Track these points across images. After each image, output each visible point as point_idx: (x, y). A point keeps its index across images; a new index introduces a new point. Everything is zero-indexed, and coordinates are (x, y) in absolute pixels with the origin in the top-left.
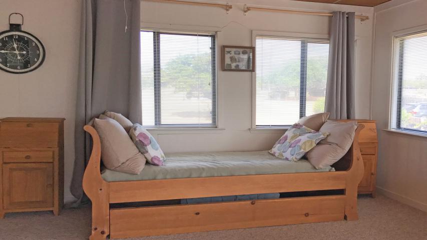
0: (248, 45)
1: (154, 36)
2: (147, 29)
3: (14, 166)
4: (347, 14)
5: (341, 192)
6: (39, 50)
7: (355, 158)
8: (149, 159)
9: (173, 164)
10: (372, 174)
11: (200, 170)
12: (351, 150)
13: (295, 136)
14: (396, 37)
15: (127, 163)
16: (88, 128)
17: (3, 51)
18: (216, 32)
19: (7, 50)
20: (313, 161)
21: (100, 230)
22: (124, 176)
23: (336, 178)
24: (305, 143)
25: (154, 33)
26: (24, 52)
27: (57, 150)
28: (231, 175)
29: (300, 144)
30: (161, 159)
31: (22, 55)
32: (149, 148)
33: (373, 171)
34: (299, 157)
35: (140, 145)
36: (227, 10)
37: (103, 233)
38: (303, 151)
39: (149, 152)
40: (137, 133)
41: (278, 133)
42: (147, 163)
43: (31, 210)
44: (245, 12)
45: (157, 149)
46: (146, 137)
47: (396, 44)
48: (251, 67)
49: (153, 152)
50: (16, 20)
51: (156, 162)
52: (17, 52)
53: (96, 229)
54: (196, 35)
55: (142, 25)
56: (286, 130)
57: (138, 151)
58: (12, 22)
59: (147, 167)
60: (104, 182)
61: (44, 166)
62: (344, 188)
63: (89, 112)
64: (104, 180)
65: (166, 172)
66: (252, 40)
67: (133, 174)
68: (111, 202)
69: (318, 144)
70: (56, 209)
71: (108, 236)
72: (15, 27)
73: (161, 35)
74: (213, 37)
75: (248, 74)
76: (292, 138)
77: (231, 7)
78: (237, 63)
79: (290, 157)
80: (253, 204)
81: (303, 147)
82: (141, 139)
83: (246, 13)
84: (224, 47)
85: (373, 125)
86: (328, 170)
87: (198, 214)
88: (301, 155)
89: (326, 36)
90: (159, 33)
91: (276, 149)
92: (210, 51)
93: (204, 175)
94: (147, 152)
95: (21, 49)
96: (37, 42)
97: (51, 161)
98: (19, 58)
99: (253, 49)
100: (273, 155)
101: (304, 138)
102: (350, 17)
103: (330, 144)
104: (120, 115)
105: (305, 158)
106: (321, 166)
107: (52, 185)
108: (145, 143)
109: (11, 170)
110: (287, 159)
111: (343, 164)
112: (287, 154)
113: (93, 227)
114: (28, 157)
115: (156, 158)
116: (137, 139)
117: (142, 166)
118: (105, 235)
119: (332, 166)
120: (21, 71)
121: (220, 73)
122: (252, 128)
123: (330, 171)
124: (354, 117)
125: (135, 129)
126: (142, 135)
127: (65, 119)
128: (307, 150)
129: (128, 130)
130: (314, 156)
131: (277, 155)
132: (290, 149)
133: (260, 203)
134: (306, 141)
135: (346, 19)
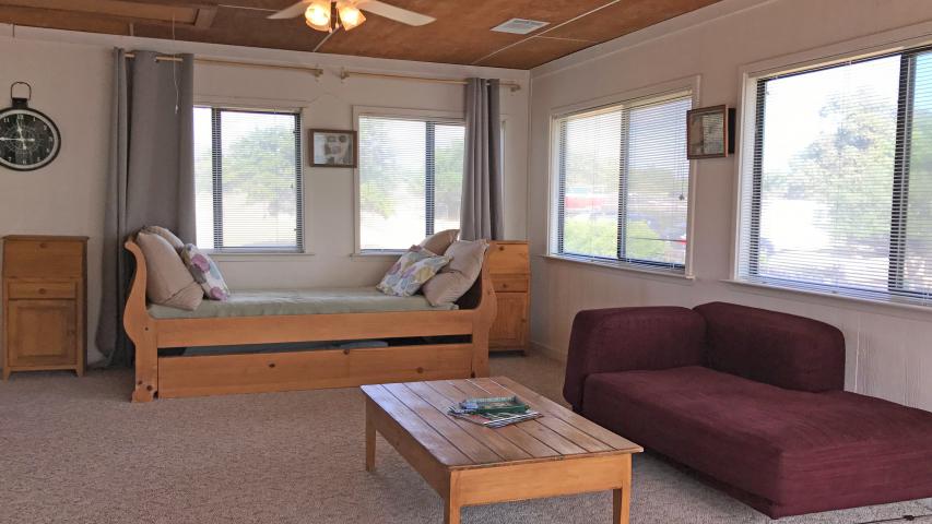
0: (346, 127)
1: (213, 114)
2: (203, 104)
3: (25, 304)
4: (489, 81)
5: (466, 339)
6: (52, 135)
7: (484, 291)
8: (208, 290)
9: (238, 299)
10: (523, 321)
11: (275, 306)
12: (479, 280)
13: (411, 263)
14: (556, 118)
15: (179, 295)
16: (130, 245)
17: (3, 139)
18: (301, 109)
19: (8, 136)
20: (429, 295)
21: (146, 384)
22: (176, 312)
23: (461, 320)
24: (420, 271)
25: (213, 110)
26: (32, 140)
27: (80, 280)
28: (316, 313)
29: (413, 273)
30: (224, 292)
31: (27, 144)
32: (208, 275)
33: (524, 317)
34: (412, 291)
35: (196, 271)
36: (317, 76)
37: (149, 388)
38: (417, 282)
39: (208, 280)
40: (192, 254)
41: (390, 260)
42: (205, 297)
43: (47, 368)
44: (343, 78)
45: (218, 278)
46: (203, 260)
47: (555, 126)
48: (352, 162)
49: (214, 281)
50: (20, 93)
51: (217, 295)
52: (22, 139)
53: (140, 383)
54: (273, 113)
55: (196, 98)
56: (400, 256)
57: (192, 279)
58: (16, 96)
59: (206, 302)
60: (151, 319)
61: (64, 304)
62: (469, 333)
63: (123, 228)
64: (152, 316)
65: (231, 308)
66: (353, 120)
67: (188, 310)
68: (160, 347)
69: (439, 272)
70: (79, 368)
71: (156, 395)
72: (19, 103)
73: (222, 113)
74: (298, 116)
75: (347, 171)
76: (406, 266)
77: (321, 72)
78: (333, 155)
79: (401, 292)
80: (346, 353)
81: (418, 276)
82: (197, 263)
83: (344, 81)
84: (312, 132)
85: (525, 249)
86: (449, 308)
87: (272, 366)
88: (415, 289)
89: (461, 115)
90: (220, 110)
91: (384, 283)
92: (293, 136)
93: (281, 312)
94: (205, 281)
95: (27, 136)
96: (49, 124)
97: (73, 296)
98: (25, 147)
99: (354, 134)
100: (381, 291)
101: (420, 265)
102: (492, 87)
103: (452, 271)
104: (167, 231)
105: (420, 292)
106: (438, 302)
107: (75, 332)
108: (203, 268)
109: (20, 309)
110: (397, 294)
111: (469, 300)
112: (397, 289)
113: (137, 380)
114: (42, 291)
115: (217, 290)
116: (192, 263)
117: (198, 301)
118: (152, 392)
119: (455, 303)
120: (27, 167)
121: (307, 170)
122: (355, 253)
123: (452, 309)
124: (502, 237)
125: (189, 249)
126: (199, 257)
127: (88, 238)
128: (423, 281)
129: (179, 251)
130: (430, 288)
131: (386, 290)
132: (402, 280)
133: (356, 352)
134: (423, 268)
135: (486, 89)
